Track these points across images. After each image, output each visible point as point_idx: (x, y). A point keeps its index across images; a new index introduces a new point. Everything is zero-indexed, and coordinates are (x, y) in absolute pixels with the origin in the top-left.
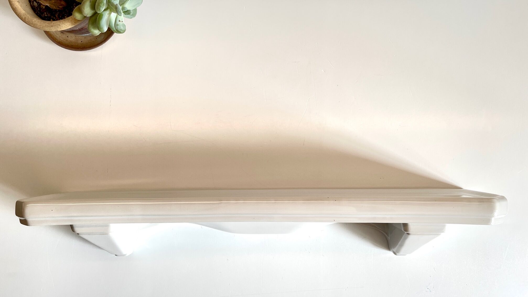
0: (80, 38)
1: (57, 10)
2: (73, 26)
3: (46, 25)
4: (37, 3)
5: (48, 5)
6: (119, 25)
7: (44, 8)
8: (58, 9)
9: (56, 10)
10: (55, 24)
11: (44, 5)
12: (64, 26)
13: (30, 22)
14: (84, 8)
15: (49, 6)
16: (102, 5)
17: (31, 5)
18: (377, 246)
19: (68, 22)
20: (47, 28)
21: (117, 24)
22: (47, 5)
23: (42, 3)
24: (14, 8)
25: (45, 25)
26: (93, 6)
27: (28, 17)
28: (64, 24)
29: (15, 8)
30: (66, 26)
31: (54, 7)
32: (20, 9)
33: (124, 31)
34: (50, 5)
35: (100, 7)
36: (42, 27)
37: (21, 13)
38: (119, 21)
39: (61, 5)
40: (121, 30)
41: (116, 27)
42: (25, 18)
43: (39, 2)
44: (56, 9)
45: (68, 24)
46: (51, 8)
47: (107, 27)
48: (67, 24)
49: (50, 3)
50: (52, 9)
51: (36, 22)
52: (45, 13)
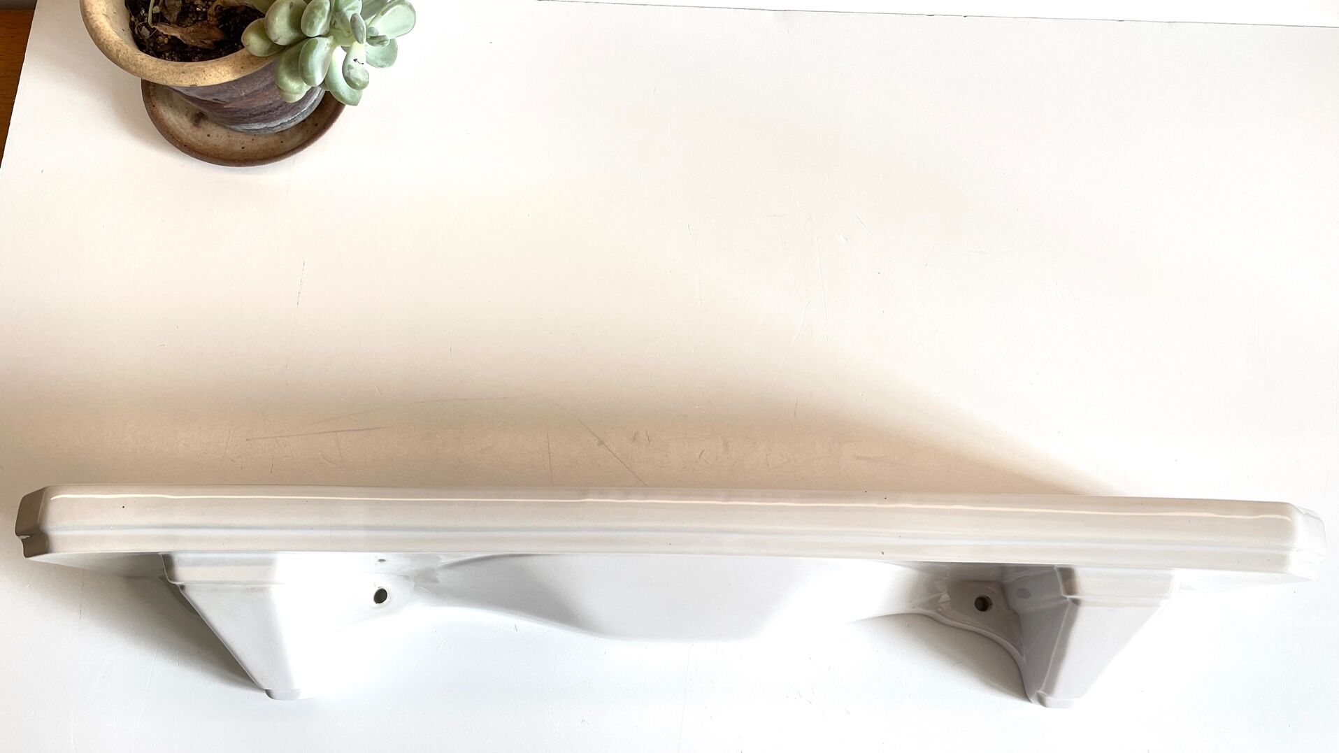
0: (239, 139)
1: (198, 48)
2: (237, 77)
3: (168, 69)
4: (149, 30)
5: (178, 35)
6: (352, 68)
7: (166, 42)
8: (200, 45)
9: (194, 48)
10: (192, 68)
11: (167, 36)
12: (213, 72)
13: (130, 61)
14: (274, 20)
15: (179, 37)
16: (319, 14)
17: (133, 33)
18: (993, 687)
19: (225, 64)
20: (171, 77)
21: (349, 66)
22: (173, 34)
23: (161, 31)
24: (94, 27)
25: (165, 70)
26: (297, 20)
27: (127, 49)
28: (215, 68)
29: (97, 27)
30: (218, 74)
31: (193, 41)
32: (109, 31)
33: (365, 85)
34: (183, 35)
35: (315, 17)
36: (157, 72)
37: (111, 39)
38: (355, 60)
39: (208, 39)
40: (358, 80)
41: (347, 71)
42: (118, 51)
43: (154, 29)
44: (195, 45)
45: (226, 69)
46: (183, 43)
47: (323, 76)
48: (222, 69)
49: (182, 33)
50: (186, 46)
51: (144, 61)
52: (167, 54)
